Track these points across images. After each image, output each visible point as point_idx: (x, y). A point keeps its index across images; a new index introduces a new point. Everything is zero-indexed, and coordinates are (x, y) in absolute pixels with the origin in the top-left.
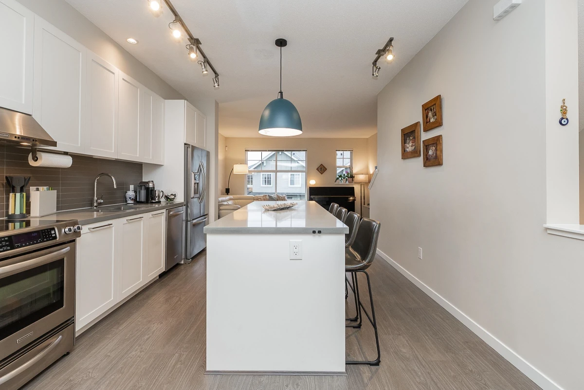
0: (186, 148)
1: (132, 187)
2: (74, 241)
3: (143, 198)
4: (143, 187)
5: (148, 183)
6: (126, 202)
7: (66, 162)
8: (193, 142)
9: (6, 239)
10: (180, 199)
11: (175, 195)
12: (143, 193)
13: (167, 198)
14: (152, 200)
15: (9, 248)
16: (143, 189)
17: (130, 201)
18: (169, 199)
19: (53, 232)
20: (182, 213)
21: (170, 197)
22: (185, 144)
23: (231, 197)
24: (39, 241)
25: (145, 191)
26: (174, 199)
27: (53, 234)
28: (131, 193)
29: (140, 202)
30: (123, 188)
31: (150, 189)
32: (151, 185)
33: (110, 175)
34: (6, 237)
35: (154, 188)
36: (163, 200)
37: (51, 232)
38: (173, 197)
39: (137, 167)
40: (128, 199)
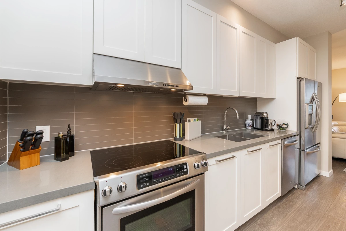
0: (299, 82)
1: (250, 116)
2: (203, 173)
3: (259, 126)
4: (259, 117)
5: (262, 114)
6: (246, 127)
7: (204, 101)
8: (305, 75)
9: (147, 175)
10: (293, 129)
11: (287, 125)
12: (259, 121)
13: (279, 126)
14: (265, 128)
15: (148, 184)
16: (258, 118)
17: (248, 127)
18: (282, 128)
19: (185, 167)
20: (296, 144)
21: (283, 127)
22: (298, 78)
23: (336, 123)
24: (173, 176)
25: (260, 120)
26: (286, 128)
27: (185, 169)
28: (249, 122)
29: (256, 129)
30: (244, 117)
31: (265, 119)
32: (265, 115)
33: (234, 109)
34: (147, 173)
35: (268, 118)
36: (275, 127)
37: (183, 167)
38: (285, 126)
39: (253, 102)
40: (247, 126)
